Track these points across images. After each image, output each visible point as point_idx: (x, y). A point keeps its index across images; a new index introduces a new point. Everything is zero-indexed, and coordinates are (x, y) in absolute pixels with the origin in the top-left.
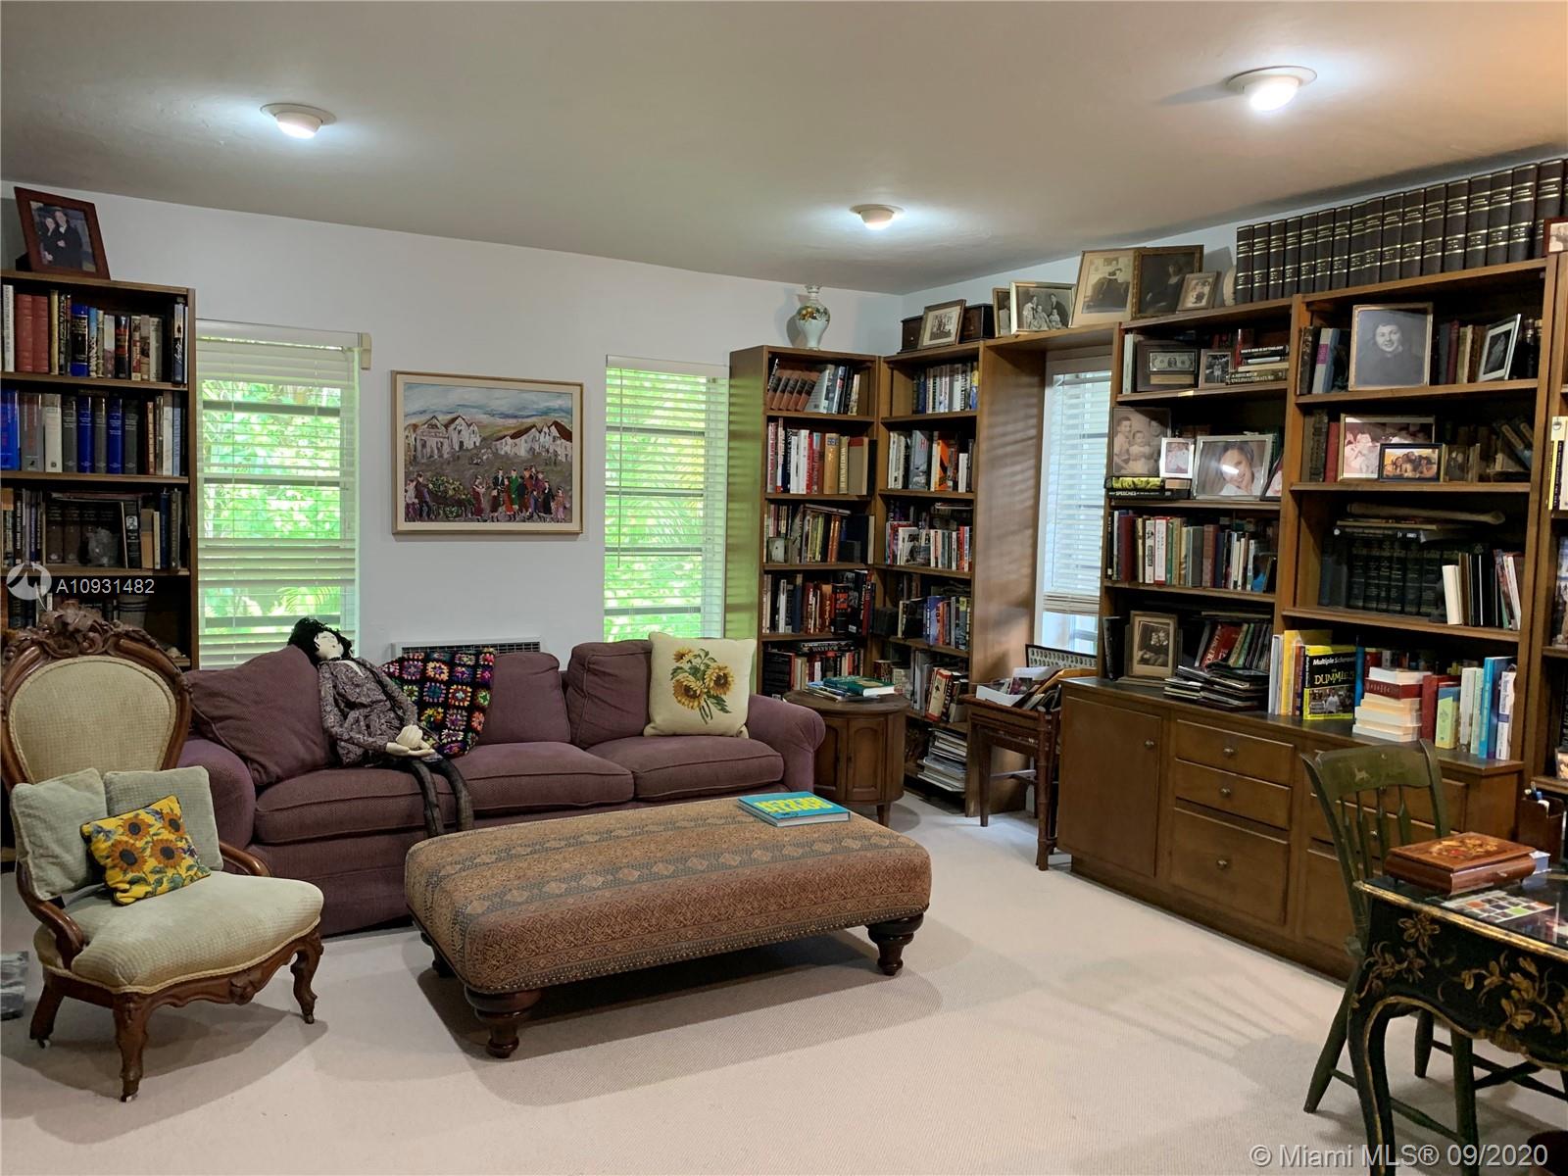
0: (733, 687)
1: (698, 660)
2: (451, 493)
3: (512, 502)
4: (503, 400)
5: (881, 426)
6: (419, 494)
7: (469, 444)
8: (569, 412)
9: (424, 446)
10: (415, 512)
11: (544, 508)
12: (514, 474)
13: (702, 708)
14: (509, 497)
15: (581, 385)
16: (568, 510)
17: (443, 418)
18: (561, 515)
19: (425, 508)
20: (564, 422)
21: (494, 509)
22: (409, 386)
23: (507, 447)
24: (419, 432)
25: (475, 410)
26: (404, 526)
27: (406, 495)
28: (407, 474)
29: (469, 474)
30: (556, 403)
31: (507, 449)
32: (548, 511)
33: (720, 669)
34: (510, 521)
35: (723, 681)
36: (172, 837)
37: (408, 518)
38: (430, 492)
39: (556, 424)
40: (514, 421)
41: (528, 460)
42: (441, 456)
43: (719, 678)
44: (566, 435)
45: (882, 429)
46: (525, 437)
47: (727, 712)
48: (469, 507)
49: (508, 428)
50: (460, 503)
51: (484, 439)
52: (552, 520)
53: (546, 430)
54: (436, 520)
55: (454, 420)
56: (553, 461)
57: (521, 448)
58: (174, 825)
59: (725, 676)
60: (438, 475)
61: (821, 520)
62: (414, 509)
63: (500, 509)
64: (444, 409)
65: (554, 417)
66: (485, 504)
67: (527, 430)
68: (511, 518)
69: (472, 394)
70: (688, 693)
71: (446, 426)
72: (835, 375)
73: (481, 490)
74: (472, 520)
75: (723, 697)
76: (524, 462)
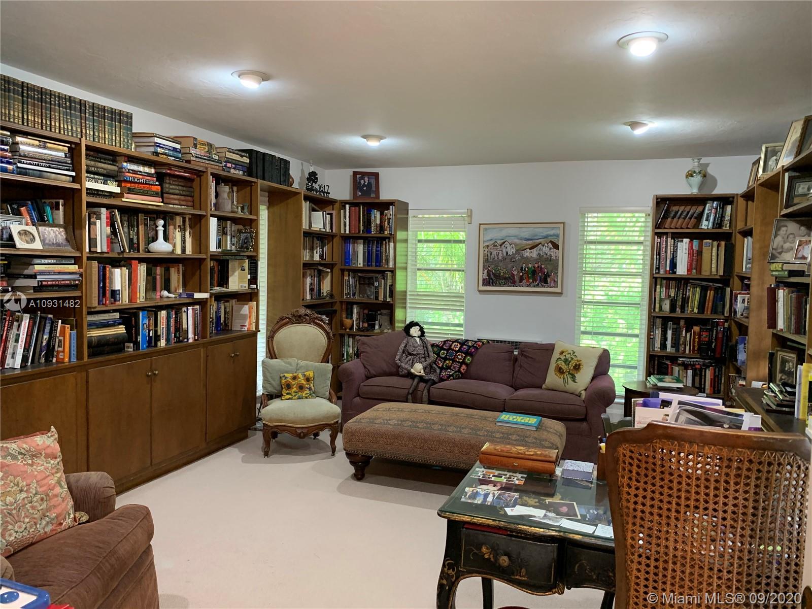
0: (582, 371)
1: (569, 355)
2: (502, 274)
3: (529, 278)
4: (526, 232)
5: (737, 234)
6: (489, 275)
7: (510, 253)
8: (558, 236)
9: (491, 254)
10: (487, 282)
11: (544, 281)
12: (530, 266)
13: (564, 379)
14: (528, 276)
15: (564, 223)
16: (556, 282)
17: (500, 242)
18: (552, 284)
19: (491, 281)
20: (555, 241)
21: (521, 281)
22: (485, 229)
23: (527, 253)
24: (489, 248)
25: (513, 238)
26: (482, 288)
27: (483, 275)
28: (484, 267)
29: (510, 266)
30: (551, 232)
31: (528, 254)
32: (546, 282)
33: (578, 361)
34: (528, 287)
35: (577, 367)
36: (305, 383)
37: (484, 285)
38: (493, 274)
39: (551, 242)
40: (531, 241)
41: (537, 259)
42: (498, 258)
43: (576, 365)
44: (556, 247)
45: (739, 236)
46: (536, 248)
47: (576, 382)
48: (510, 280)
49: (528, 245)
50: (505, 279)
51: (517, 250)
52: (548, 287)
53: (546, 245)
54: (495, 286)
55: (504, 242)
56: (549, 260)
57: (534, 254)
58: (308, 380)
59: (579, 365)
60: (497, 266)
61: (698, 290)
62: (487, 281)
63: (523, 281)
64: (500, 238)
65: (550, 238)
66: (517, 279)
67: (537, 246)
68: (528, 286)
69: (512, 231)
70: (560, 370)
71: (501, 246)
72: (712, 206)
73: (515, 273)
74: (511, 286)
75: (576, 375)
76: (535, 260)
